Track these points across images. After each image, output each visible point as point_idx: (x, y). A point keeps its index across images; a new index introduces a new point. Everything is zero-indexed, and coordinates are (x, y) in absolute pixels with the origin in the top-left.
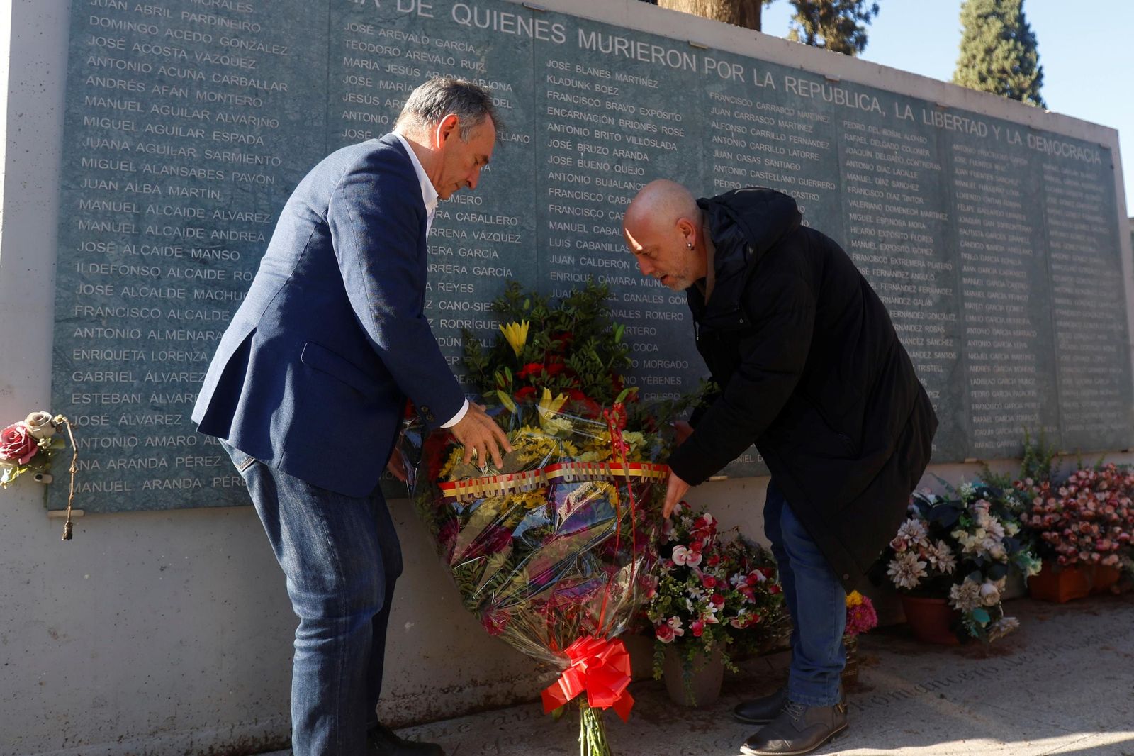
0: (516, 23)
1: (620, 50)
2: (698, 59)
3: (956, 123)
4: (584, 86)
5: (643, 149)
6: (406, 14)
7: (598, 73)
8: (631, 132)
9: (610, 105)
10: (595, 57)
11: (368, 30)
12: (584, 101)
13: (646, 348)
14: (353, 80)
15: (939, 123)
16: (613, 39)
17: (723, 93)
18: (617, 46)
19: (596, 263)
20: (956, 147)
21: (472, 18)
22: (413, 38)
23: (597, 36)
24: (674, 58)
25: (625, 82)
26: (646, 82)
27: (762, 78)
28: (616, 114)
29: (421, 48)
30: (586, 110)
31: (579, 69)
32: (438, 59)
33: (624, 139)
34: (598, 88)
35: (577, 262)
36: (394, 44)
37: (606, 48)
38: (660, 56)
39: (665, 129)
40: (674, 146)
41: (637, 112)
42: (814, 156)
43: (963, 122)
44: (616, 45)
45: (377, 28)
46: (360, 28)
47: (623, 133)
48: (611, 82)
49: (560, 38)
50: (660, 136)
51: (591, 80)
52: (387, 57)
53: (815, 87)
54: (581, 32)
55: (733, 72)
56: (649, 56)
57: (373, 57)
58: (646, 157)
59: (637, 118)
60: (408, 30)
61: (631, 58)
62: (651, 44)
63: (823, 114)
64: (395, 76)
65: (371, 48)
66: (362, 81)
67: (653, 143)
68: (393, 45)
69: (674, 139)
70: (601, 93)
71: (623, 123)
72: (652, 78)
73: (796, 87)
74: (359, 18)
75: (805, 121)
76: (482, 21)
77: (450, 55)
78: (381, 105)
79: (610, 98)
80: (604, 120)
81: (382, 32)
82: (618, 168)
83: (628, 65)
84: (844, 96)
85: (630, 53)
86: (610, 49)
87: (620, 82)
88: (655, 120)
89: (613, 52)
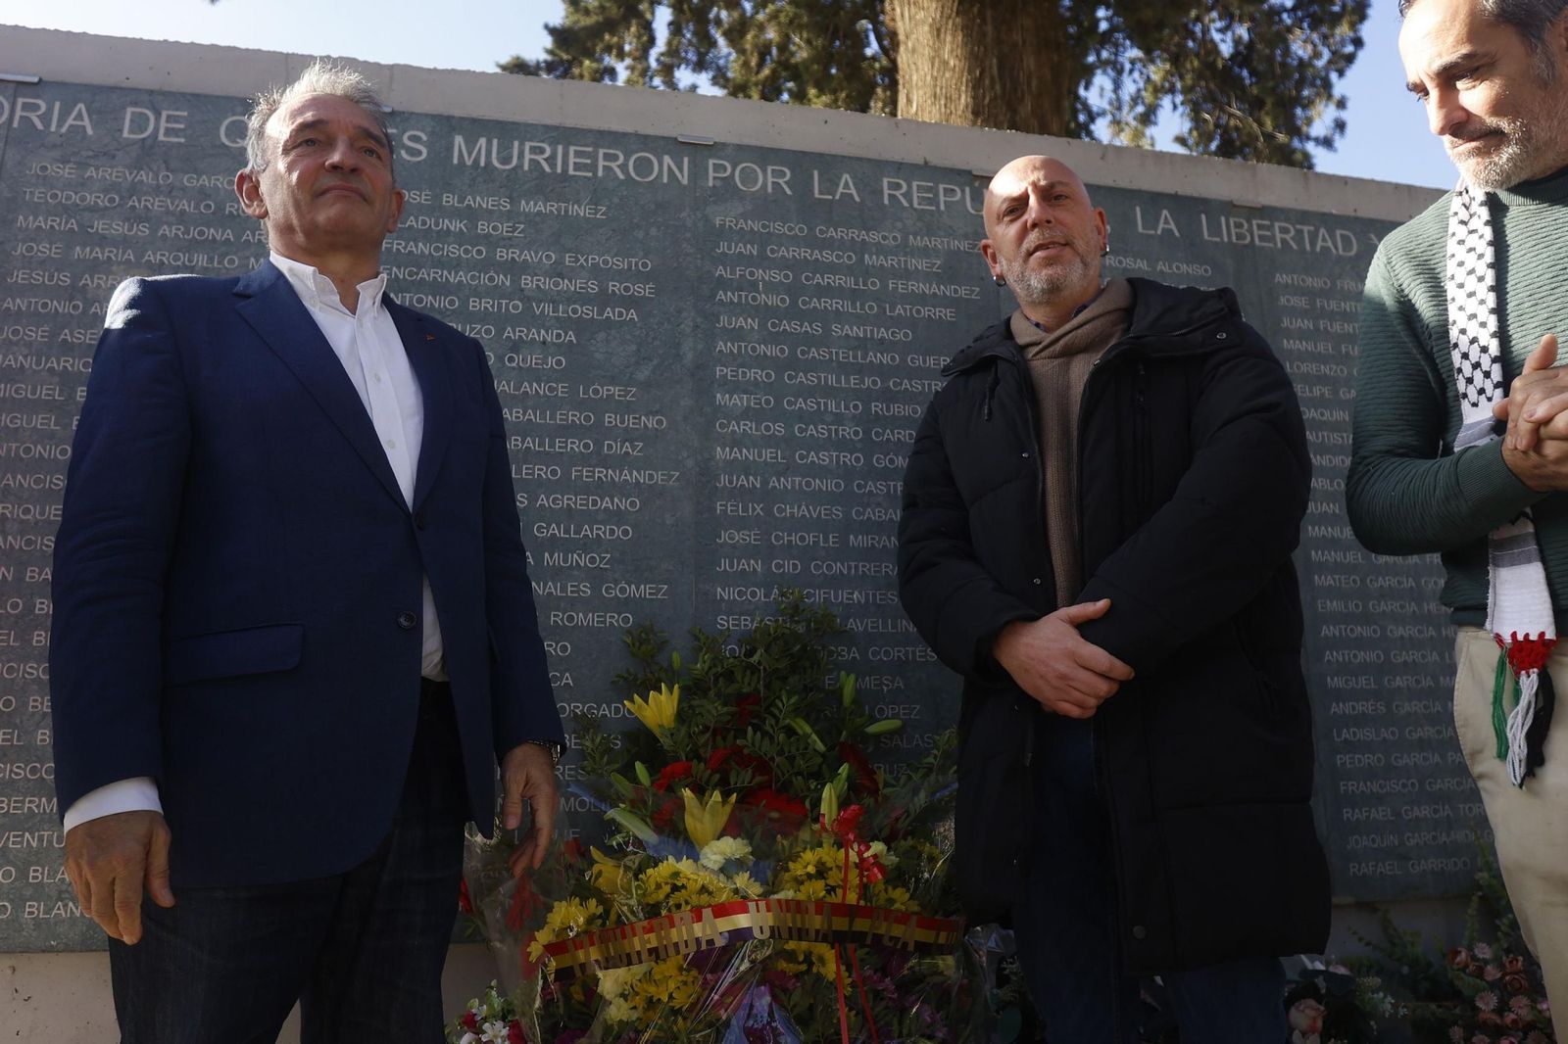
1: (534, 163)
2: (693, 164)
3: (1280, 234)
4: (456, 225)
5: (564, 324)
6: (135, 142)
7: (487, 203)
8: (542, 296)
9: (502, 254)
10: (483, 176)
11: (67, 172)
12: (453, 250)
14: (30, 249)
15: (1240, 236)
16: (522, 145)
17: (744, 216)
18: (527, 156)
20: (1281, 278)
22: (145, 177)
23: (489, 143)
24: (643, 166)
25: (539, 213)
26: (581, 211)
27: (830, 184)
28: (514, 269)
29: (157, 190)
30: (455, 265)
31: (449, 200)
32: (184, 205)
33: (528, 309)
34: (483, 227)
36: (109, 188)
37: (506, 160)
38: (615, 165)
39: (614, 287)
40: (633, 314)
41: (559, 262)
42: (947, 314)
43: (1299, 232)
44: (524, 155)
45: (82, 165)
46: (54, 169)
47: (527, 300)
48: (509, 216)
50: (604, 299)
51: (472, 215)
52: (94, 209)
53: (949, 192)
54: (459, 140)
55: (766, 179)
56: (592, 167)
57: (67, 210)
58: (572, 337)
59: (558, 272)
60: (137, 165)
61: (554, 172)
62: (597, 146)
63: (966, 237)
64: (104, 237)
65: (68, 198)
66: (44, 249)
67: (589, 312)
68: (106, 191)
69: (630, 302)
70: (488, 236)
71: (528, 282)
72: (595, 202)
73: (907, 195)
74: (56, 154)
75: (925, 252)
77: (208, 196)
78: (73, 286)
79: (508, 242)
80: (491, 279)
81: (91, 172)
82: (511, 359)
83: (546, 184)
85: (553, 166)
86: (515, 161)
87: (527, 215)
88: (596, 272)
89: (520, 166)
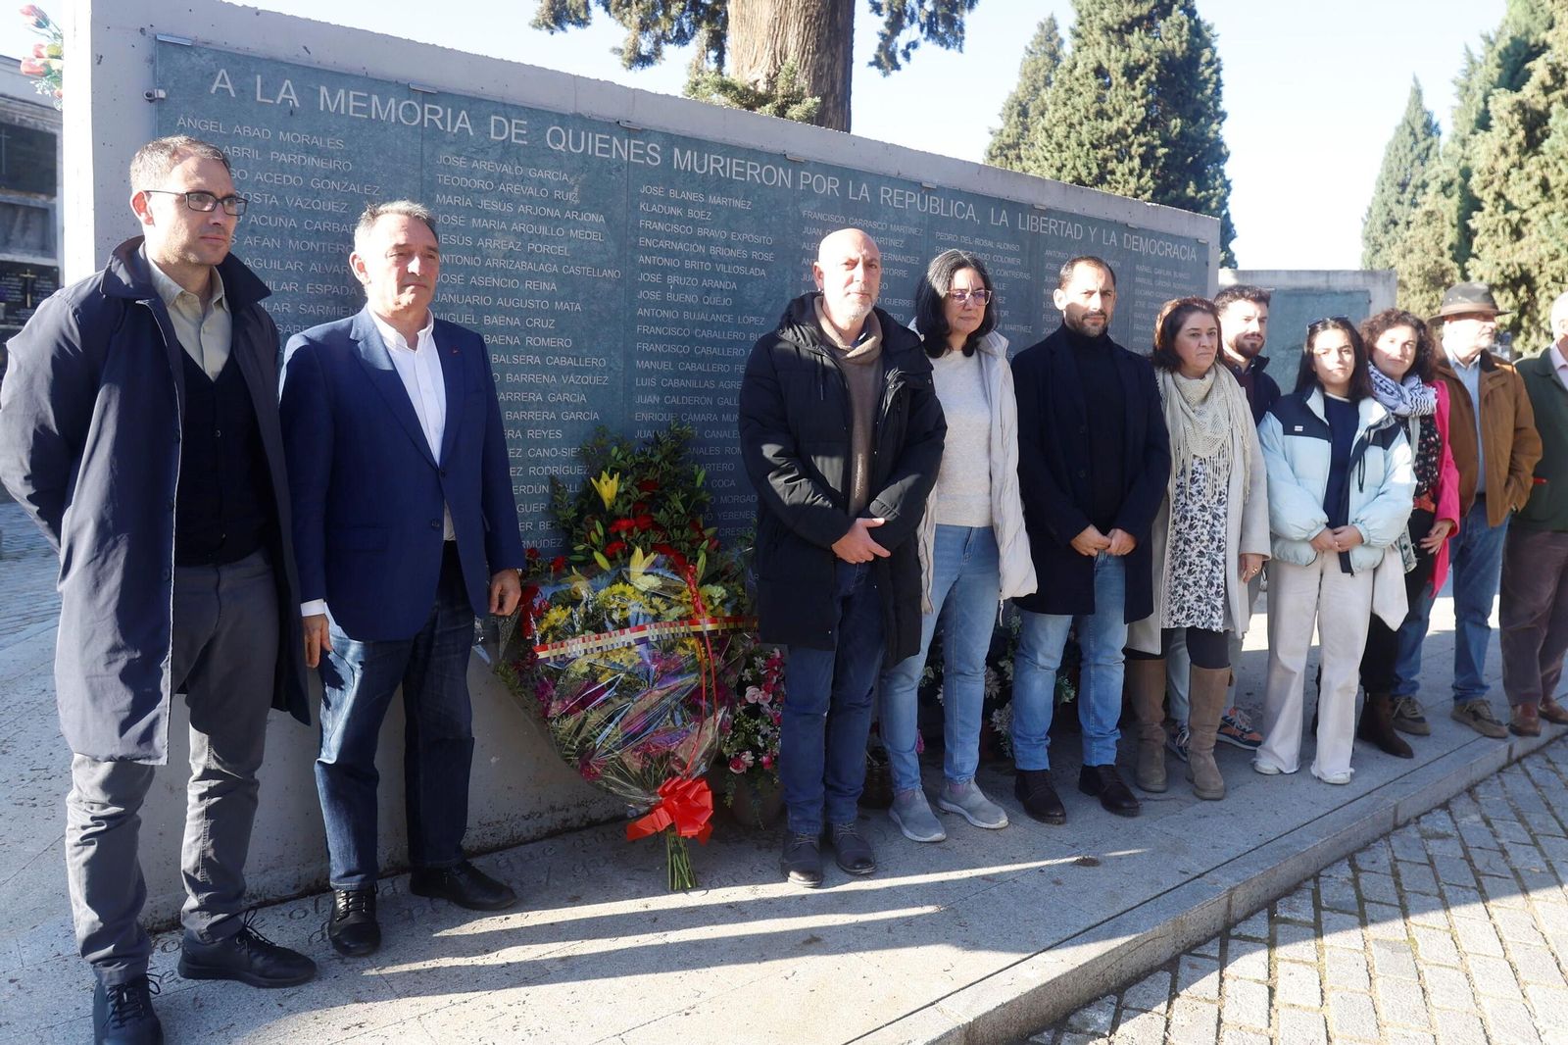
0: (611, 146)
1: (715, 169)
2: (794, 175)
3: (1052, 225)
4: (677, 212)
5: (732, 277)
6: (499, 142)
7: (690, 196)
8: (721, 260)
9: (701, 232)
10: (690, 179)
11: (460, 163)
12: (676, 228)
13: (724, 483)
14: (446, 219)
15: (1034, 228)
16: (709, 157)
17: (816, 210)
18: (712, 165)
19: (680, 400)
20: (1048, 253)
21: (567, 142)
22: (506, 169)
23: (692, 154)
24: (769, 174)
25: (718, 205)
26: (738, 204)
27: (857, 190)
28: (707, 241)
29: (515, 180)
30: (677, 238)
31: (673, 194)
32: (531, 191)
33: (714, 267)
34: (691, 213)
35: (662, 400)
36: (487, 177)
37: (701, 167)
38: (755, 173)
39: (755, 254)
40: (763, 272)
41: (728, 238)
42: (903, 273)
43: (1060, 224)
44: (712, 164)
45: (470, 159)
46: (453, 160)
47: (713, 262)
48: (704, 206)
49: (654, 159)
50: (750, 263)
51: (685, 205)
52: (480, 191)
53: (911, 196)
54: (677, 151)
55: (829, 186)
56: (744, 174)
57: (465, 192)
58: (734, 286)
59: (728, 244)
60: (501, 161)
61: (726, 177)
62: (747, 160)
63: (915, 226)
64: (488, 212)
65: (464, 183)
66: (455, 220)
67: (741, 270)
68: (486, 178)
69: (763, 264)
70: (693, 219)
71: (713, 251)
72: (746, 198)
73: (891, 198)
74: (452, 149)
75: (897, 235)
76: (577, 145)
77: (543, 185)
78: (474, 246)
79: (703, 224)
80: (695, 248)
81: (475, 164)
82: (706, 300)
83: (722, 186)
84: (940, 205)
85: (725, 173)
86: (706, 168)
87: (713, 205)
88: (747, 245)
89: (708, 171)
